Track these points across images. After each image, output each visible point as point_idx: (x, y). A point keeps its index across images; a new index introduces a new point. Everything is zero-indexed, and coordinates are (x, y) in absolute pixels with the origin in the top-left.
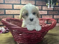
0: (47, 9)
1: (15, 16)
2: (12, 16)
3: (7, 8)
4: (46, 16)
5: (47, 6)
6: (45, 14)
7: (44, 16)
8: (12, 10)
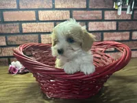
0: (115, 18)
1: (42, 36)
2: (37, 35)
3: (25, 20)
4: (113, 34)
5: (117, 10)
6: (110, 29)
7: (108, 33)
8: (34, 24)
